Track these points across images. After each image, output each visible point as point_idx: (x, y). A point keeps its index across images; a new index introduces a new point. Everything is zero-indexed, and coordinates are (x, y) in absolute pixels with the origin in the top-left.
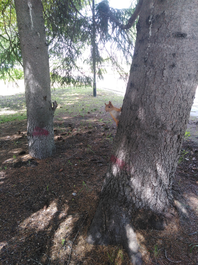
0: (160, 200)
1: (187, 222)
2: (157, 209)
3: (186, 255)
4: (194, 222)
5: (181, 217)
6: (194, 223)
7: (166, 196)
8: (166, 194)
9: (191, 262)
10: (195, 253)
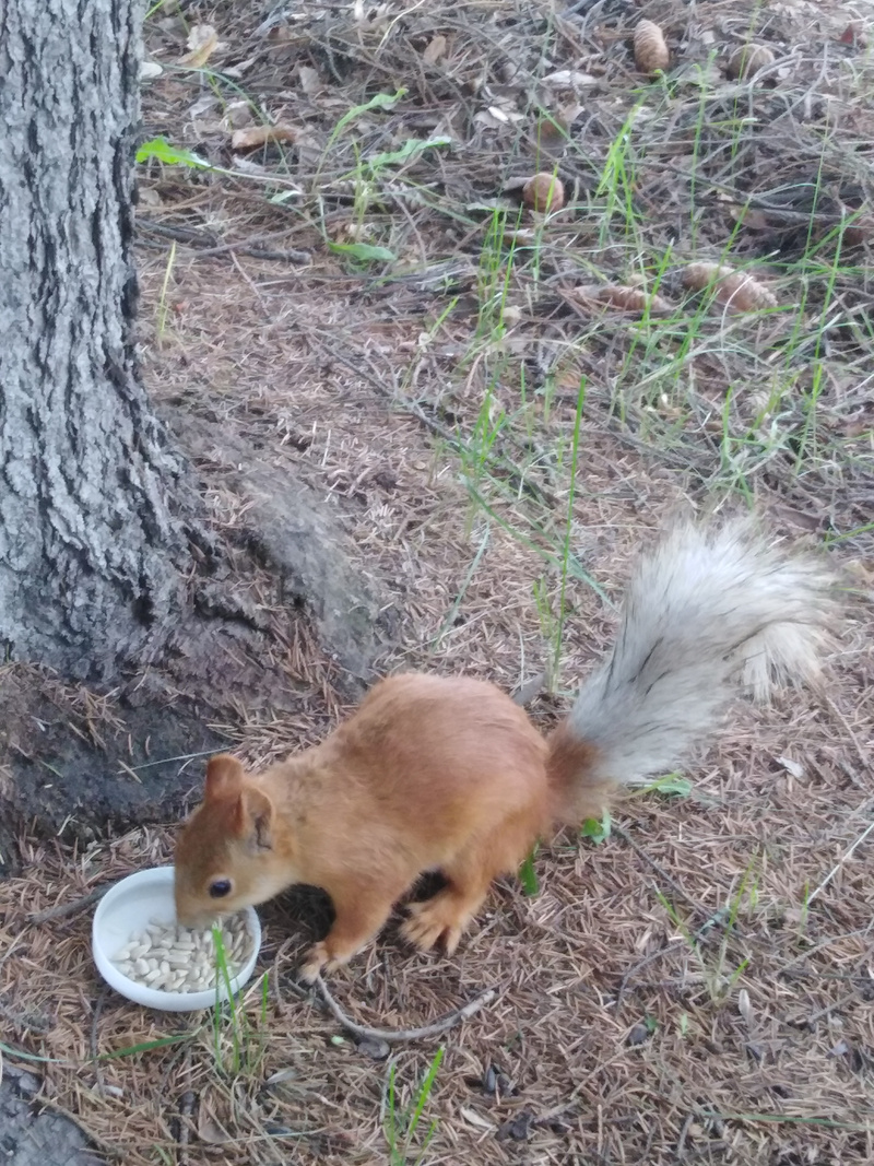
0: (78, 499)
1: (398, 651)
2: (66, 623)
3: (506, 933)
4: (459, 622)
5: (330, 619)
6: (461, 628)
7: (129, 442)
8: (121, 418)
9: (566, 964)
10: (566, 879)
